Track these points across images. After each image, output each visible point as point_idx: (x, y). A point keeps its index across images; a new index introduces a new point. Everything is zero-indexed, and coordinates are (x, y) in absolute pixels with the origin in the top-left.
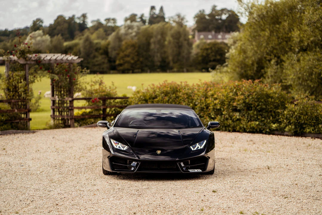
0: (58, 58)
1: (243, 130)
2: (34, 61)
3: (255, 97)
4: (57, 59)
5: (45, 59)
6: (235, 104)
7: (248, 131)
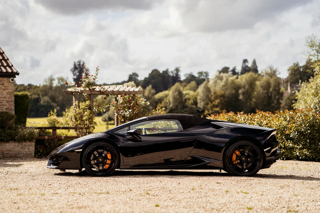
0: (121, 88)
1: (297, 158)
2: (99, 91)
3: (308, 125)
4: (120, 90)
5: (109, 90)
6: (287, 132)
7: (300, 158)
